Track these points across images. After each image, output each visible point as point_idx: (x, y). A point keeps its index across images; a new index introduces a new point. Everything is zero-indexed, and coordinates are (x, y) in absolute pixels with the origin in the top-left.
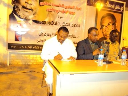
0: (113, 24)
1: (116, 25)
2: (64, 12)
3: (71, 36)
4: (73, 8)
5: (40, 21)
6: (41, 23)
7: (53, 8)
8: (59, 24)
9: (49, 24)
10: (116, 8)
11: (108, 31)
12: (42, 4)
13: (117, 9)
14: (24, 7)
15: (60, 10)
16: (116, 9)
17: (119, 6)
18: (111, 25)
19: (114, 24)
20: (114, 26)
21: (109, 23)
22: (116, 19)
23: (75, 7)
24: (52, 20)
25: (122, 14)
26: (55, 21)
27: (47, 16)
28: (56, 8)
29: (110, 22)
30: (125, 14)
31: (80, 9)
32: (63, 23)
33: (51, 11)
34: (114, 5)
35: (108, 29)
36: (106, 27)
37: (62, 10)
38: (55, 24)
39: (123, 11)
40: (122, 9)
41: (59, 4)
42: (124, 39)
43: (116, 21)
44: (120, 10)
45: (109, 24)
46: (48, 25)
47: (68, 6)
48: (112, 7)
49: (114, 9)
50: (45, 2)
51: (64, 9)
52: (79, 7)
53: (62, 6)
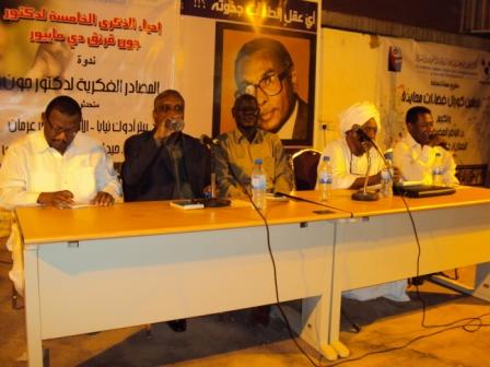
0: (281, 77)
1: (294, 80)
2: (95, 42)
3: (129, 128)
4: (127, 25)
5: (10, 78)
6: (13, 87)
7: (54, 31)
8: (81, 86)
9: (45, 89)
10: (288, 19)
11: (265, 102)
12: (10, 17)
13: (294, 25)
15: (82, 37)
16: (289, 22)
17: (299, 14)
18: (273, 78)
19: (284, 76)
21: (265, 74)
23: (139, 23)
24: (54, 71)
25: (313, 39)
26: (67, 76)
27: (36, 59)
28: (67, 30)
29: (271, 71)
30: (322, 37)
31: (156, 29)
32: (98, 82)
33: (48, 40)
34: (280, 11)
35: (265, 93)
36: (257, 86)
37: (91, 36)
38: (66, 86)
39: (314, 28)
40: (309, 24)
41: (79, 14)
42: (324, 127)
43: (292, 64)
44: (302, 26)
45: (266, 78)
46: (41, 90)
47: (110, 18)
48: (274, 17)
49: (283, 22)
50: (22, 10)
51: (96, 29)
52: (152, 22)
53: (90, 21)
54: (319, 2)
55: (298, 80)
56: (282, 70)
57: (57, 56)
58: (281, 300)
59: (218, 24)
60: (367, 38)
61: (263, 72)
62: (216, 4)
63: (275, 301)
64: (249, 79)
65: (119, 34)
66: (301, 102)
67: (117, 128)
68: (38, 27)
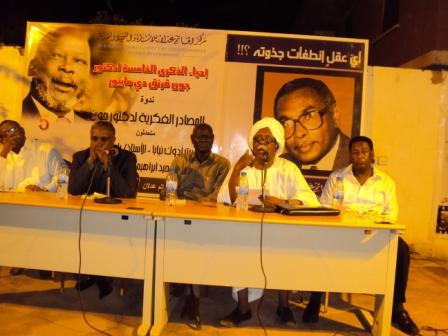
0: (321, 114)
2: (155, 86)
3: (178, 152)
4: (183, 72)
7: (126, 79)
8: (143, 119)
10: (330, 59)
11: (304, 135)
12: (97, 70)
13: (337, 65)
14: (56, 81)
15: (145, 83)
16: (332, 62)
17: (342, 55)
18: (313, 114)
19: (325, 112)
20: (324, 118)
21: (305, 110)
23: (190, 70)
24: (124, 108)
25: (359, 79)
26: (133, 111)
28: (134, 77)
29: (311, 107)
31: (204, 74)
32: (155, 116)
33: (120, 85)
34: (322, 53)
35: (304, 127)
37: (151, 81)
38: (131, 118)
39: (360, 67)
40: (354, 62)
41: (144, 66)
43: (334, 101)
44: (346, 65)
45: (306, 113)
46: (114, 122)
47: (167, 67)
48: (316, 59)
49: (326, 62)
50: (105, 65)
51: (156, 76)
53: (152, 70)
54: (366, 42)
55: (340, 116)
56: (323, 107)
57: (126, 97)
59: (259, 67)
60: (429, 74)
61: (303, 108)
62: (258, 51)
64: (288, 114)
65: (174, 79)
66: (343, 136)
67: (168, 151)
68: (115, 76)
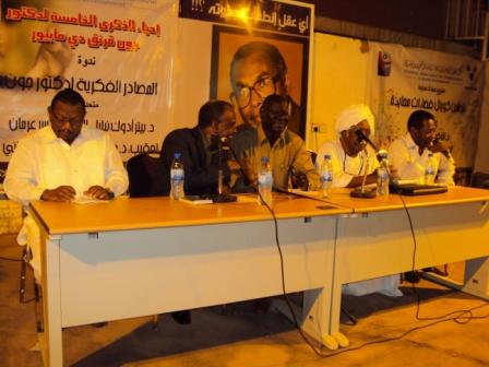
0: (275, 80)
1: (287, 83)
2: (96, 43)
3: (127, 128)
4: (129, 26)
5: (12, 77)
6: (15, 85)
7: (56, 31)
8: (81, 85)
9: (46, 88)
10: (282, 23)
11: (259, 104)
13: (288, 29)
15: (83, 38)
16: (283, 26)
17: (292, 19)
18: (267, 81)
19: (278, 79)
20: (277, 85)
21: (260, 77)
22: (284, 63)
23: (139, 25)
24: (55, 70)
25: (306, 43)
26: (68, 76)
28: (69, 31)
29: (265, 74)
30: (315, 41)
31: (155, 31)
32: (97, 82)
33: (49, 39)
34: (275, 15)
35: (259, 95)
36: (251, 89)
37: (91, 37)
38: (66, 85)
39: (307, 33)
40: (302, 29)
41: (80, 16)
42: (316, 129)
43: (285, 68)
44: (296, 30)
45: (260, 80)
46: (41, 88)
47: (110, 20)
48: (269, 21)
49: (278, 26)
50: (24, 10)
51: (96, 31)
52: (152, 24)
53: (91, 22)
54: (312, 7)
55: (291, 83)
56: (276, 73)
57: (58, 57)
58: (287, 292)
59: (214, 26)
61: (257, 75)
62: (213, 8)
63: (282, 293)
64: (244, 81)
65: (119, 36)
66: (294, 105)
67: (115, 127)
68: (40, 27)
